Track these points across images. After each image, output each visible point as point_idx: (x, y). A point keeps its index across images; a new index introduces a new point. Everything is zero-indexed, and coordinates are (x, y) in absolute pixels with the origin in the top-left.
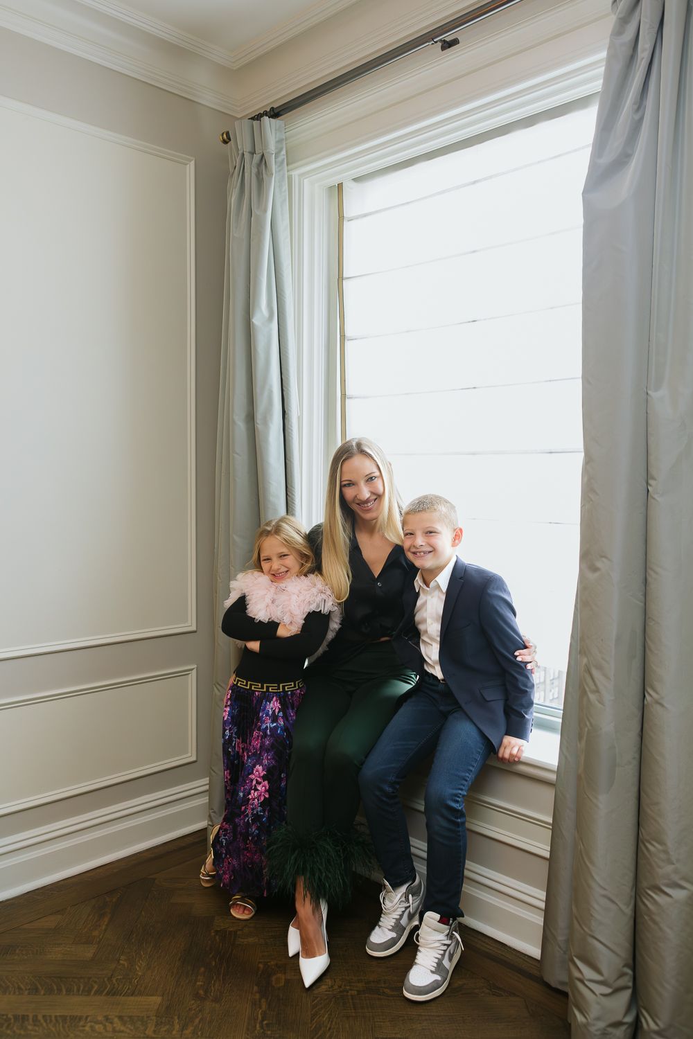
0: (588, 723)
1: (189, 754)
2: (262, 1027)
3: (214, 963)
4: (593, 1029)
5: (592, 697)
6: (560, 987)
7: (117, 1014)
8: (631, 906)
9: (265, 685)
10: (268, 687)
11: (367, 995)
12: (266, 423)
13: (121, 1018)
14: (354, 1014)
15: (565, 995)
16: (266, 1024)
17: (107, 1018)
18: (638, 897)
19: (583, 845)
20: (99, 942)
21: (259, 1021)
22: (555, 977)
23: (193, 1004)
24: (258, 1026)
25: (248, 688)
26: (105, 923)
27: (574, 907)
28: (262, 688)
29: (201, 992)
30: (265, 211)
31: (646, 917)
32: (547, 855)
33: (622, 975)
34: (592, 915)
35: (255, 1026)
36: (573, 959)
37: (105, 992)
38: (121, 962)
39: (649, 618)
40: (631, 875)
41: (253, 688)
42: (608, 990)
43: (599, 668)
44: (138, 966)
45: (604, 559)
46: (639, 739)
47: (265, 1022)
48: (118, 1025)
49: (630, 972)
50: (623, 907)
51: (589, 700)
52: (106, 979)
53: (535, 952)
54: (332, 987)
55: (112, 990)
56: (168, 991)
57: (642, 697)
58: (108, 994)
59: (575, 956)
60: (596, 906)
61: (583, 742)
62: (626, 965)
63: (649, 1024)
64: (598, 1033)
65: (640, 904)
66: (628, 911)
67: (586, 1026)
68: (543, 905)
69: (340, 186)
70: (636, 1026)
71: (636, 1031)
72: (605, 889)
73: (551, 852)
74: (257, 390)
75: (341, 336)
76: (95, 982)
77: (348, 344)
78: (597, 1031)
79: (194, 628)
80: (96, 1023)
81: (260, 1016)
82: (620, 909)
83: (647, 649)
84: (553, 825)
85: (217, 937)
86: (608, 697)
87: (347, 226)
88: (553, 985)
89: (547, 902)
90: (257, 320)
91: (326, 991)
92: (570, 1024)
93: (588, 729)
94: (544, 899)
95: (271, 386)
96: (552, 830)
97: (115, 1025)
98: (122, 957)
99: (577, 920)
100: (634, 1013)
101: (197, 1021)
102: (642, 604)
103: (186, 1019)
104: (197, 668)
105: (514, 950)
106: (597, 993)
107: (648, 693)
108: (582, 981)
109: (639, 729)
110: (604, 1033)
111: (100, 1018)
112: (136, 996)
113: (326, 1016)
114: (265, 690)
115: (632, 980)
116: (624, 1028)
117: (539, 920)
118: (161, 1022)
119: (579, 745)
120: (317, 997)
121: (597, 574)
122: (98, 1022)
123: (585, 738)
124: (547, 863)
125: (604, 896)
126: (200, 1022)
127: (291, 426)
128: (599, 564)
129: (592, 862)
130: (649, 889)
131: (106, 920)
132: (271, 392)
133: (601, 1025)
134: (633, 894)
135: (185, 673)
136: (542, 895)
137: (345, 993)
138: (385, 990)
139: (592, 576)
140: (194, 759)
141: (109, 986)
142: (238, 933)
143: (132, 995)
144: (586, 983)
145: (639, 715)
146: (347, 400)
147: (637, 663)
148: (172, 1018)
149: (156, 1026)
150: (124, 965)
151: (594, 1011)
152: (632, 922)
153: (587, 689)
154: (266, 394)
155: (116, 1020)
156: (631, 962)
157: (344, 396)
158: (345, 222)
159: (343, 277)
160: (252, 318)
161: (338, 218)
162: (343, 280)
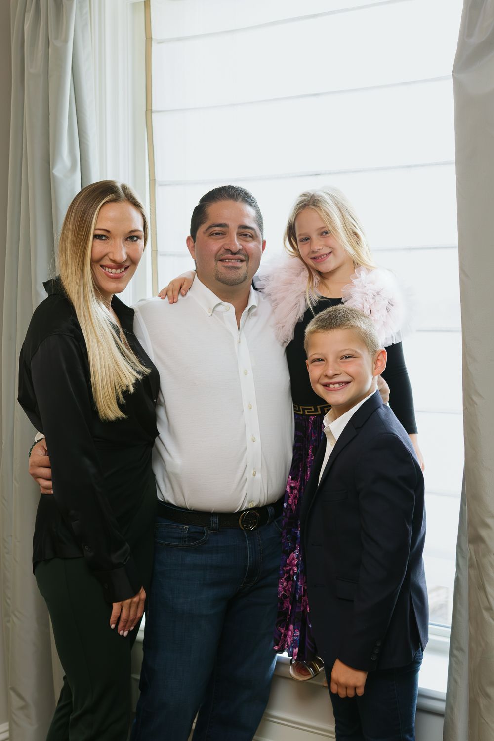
9: (318, 407)
28: (316, 410)
41: (306, 413)
87: (155, 47)
90: (58, 172)
114: (320, 412)
146: (159, 258)
157: (155, 251)
158: (154, 44)
159: (151, 110)
160: (53, 170)
161: (145, 38)
162: (151, 112)
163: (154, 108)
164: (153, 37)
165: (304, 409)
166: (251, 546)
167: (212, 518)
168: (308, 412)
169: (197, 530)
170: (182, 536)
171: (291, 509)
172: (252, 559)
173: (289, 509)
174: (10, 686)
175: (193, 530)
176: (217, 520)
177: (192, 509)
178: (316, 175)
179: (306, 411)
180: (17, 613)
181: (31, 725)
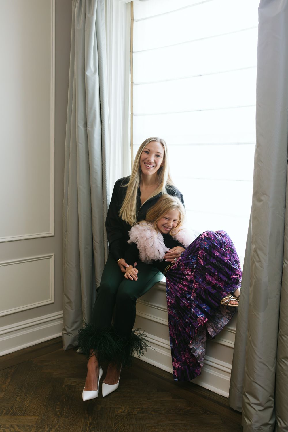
0: (255, 278)
1: (50, 299)
2: (89, 429)
3: (64, 400)
4: (254, 427)
5: (257, 264)
6: (238, 410)
7: (16, 424)
8: (274, 367)
11: (142, 414)
12: (93, 127)
13: (18, 425)
14: (136, 423)
15: (241, 413)
16: (92, 428)
17: (11, 426)
18: (277, 363)
19: (251, 337)
20: (5, 391)
21: (88, 426)
22: (236, 405)
23: (55, 419)
24: (88, 429)
26: (9, 382)
27: (246, 369)
29: (59, 413)
30: (93, 15)
31: (281, 373)
32: (233, 346)
33: (269, 401)
34: (255, 372)
35: (86, 429)
36: (245, 393)
37: (10, 413)
38: (17, 400)
39: (287, 225)
40: (274, 352)
42: (262, 408)
43: (261, 249)
44: (26, 402)
45: (265, 196)
46: (280, 285)
47: (91, 427)
48: (17, 429)
49: (273, 399)
50: (270, 368)
51: (256, 266)
52: (10, 408)
53: (226, 394)
54: (124, 411)
55: (13, 413)
56: (41, 413)
57: (282, 264)
58: (11, 415)
59: (246, 392)
60: (257, 368)
61: (252, 287)
62: (270, 396)
63: (281, 424)
64: (256, 429)
65: (278, 365)
66: (273, 369)
67: (250, 425)
68: (230, 371)
69: (132, 3)
70: (275, 425)
71: (275, 429)
72: (262, 359)
73: (235, 345)
74: (88, 110)
75: (131, 83)
76: (4, 409)
77: (134, 87)
78: (256, 428)
79: (53, 234)
80: (5, 428)
81: (88, 424)
82: (269, 369)
83: (285, 241)
84: (236, 331)
85: (66, 388)
86: (265, 264)
87: (135, 23)
88: (235, 409)
89: (232, 369)
90: (88, 73)
91: (122, 413)
92: (243, 427)
93: (255, 281)
94: (231, 368)
95: (95, 108)
96: (236, 334)
97: (15, 429)
98: (18, 398)
99: (247, 374)
100: (274, 420)
101: (57, 426)
102: (283, 218)
103: (51, 426)
104: (55, 255)
105: (216, 393)
106: (257, 410)
107: (285, 262)
108: (249, 404)
109: (280, 280)
110: (259, 429)
111: (8, 426)
112: (25, 415)
113: (122, 424)
115: (273, 403)
116: (269, 426)
117: (228, 378)
118: (39, 427)
119: (250, 289)
120: (117, 416)
121: (261, 203)
122: (6, 428)
123: (253, 285)
124: (233, 350)
125: (261, 362)
126: (58, 427)
127: (105, 129)
128: (262, 198)
129: (255, 346)
130: (283, 358)
131: (9, 380)
132: (95, 111)
133: (258, 425)
134: (275, 361)
135: (49, 257)
136: (230, 366)
137: (131, 414)
138: (151, 412)
139: (259, 204)
140: (53, 301)
141: (11, 411)
142: (77, 386)
143: (23, 415)
144: (251, 405)
145: (281, 273)
146: (134, 117)
147: (280, 248)
148: (44, 425)
149: (36, 429)
150: (18, 401)
151: (255, 418)
152: (274, 374)
153: (255, 260)
154: (93, 112)
155: (16, 426)
156: (273, 394)
157: (132, 114)
160: (86, 72)
161: (131, 20)
162: (133, 53)
163: (134, 51)
164: (134, 19)
174: (64, 293)
180: (68, 263)
181: (72, 310)
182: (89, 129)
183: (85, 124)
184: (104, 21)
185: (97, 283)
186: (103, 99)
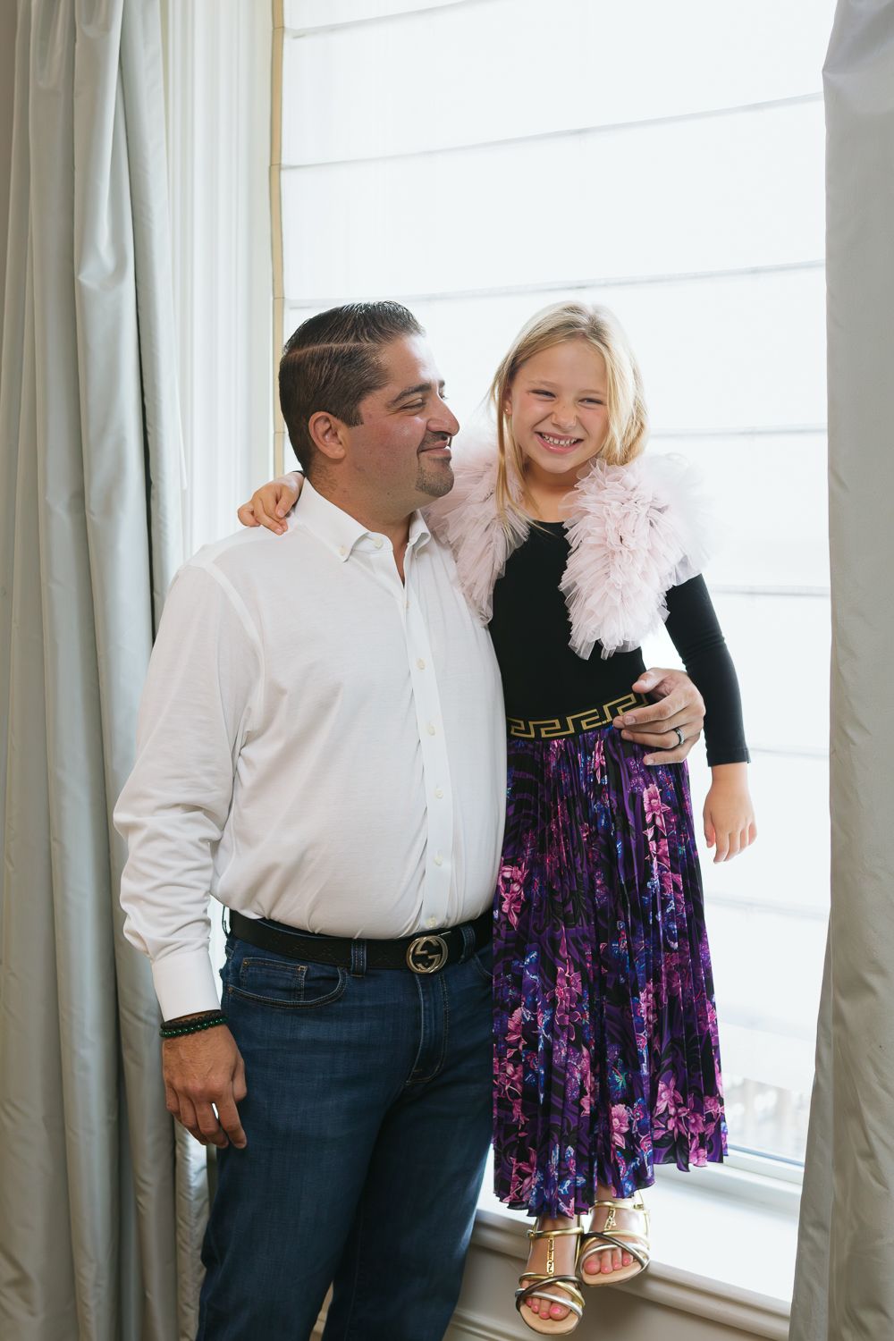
9: (569, 719)
10: (577, 723)
12: (109, 509)
25: (533, 735)
28: (565, 727)
30: (107, 28)
41: (544, 735)
74: (91, 432)
75: (274, 298)
90: (90, 276)
114: (572, 730)
154: (109, 443)
157: (280, 433)
158: (287, 40)
159: (280, 164)
160: (78, 273)
161: (271, 28)
162: (280, 169)
163: (285, 161)
164: (287, 24)
165: (537, 728)
166: (427, 1005)
167: (355, 950)
168: (547, 732)
169: (324, 974)
170: (293, 985)
171: (509, 924)
172: (428, 1031)
173: (504, 922)
175: (317, 974)
176: (363, 953)
177: (316, 932)
178: (579, 288)
179: (543, 730)
181: (32, 1314)
182: (94, 517)
183: (79, 497)
184: (156, 45)
185: (140, 1199)
186: (155, 387)
